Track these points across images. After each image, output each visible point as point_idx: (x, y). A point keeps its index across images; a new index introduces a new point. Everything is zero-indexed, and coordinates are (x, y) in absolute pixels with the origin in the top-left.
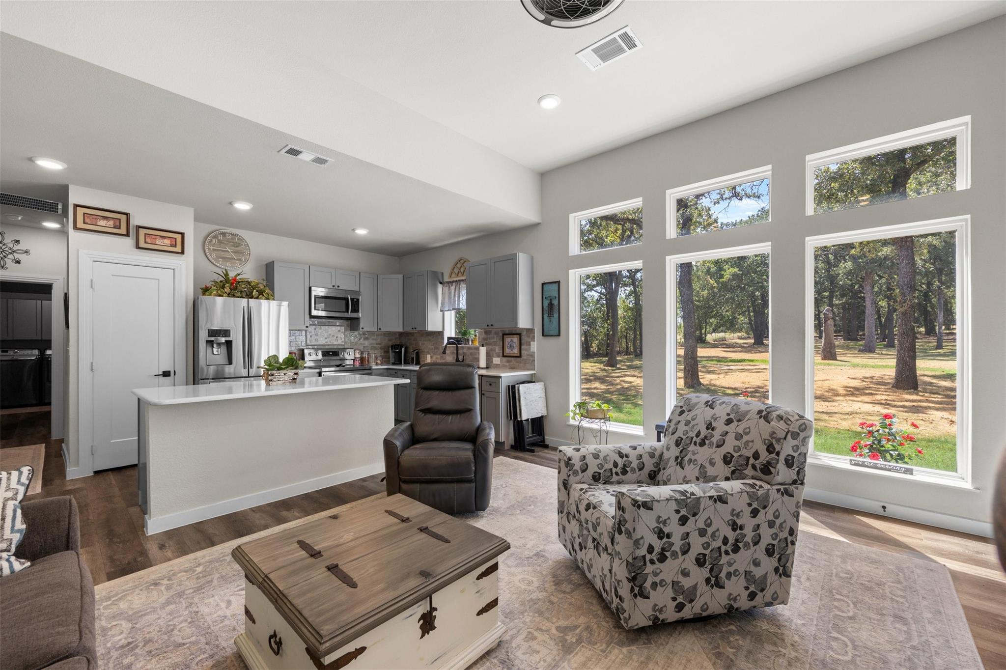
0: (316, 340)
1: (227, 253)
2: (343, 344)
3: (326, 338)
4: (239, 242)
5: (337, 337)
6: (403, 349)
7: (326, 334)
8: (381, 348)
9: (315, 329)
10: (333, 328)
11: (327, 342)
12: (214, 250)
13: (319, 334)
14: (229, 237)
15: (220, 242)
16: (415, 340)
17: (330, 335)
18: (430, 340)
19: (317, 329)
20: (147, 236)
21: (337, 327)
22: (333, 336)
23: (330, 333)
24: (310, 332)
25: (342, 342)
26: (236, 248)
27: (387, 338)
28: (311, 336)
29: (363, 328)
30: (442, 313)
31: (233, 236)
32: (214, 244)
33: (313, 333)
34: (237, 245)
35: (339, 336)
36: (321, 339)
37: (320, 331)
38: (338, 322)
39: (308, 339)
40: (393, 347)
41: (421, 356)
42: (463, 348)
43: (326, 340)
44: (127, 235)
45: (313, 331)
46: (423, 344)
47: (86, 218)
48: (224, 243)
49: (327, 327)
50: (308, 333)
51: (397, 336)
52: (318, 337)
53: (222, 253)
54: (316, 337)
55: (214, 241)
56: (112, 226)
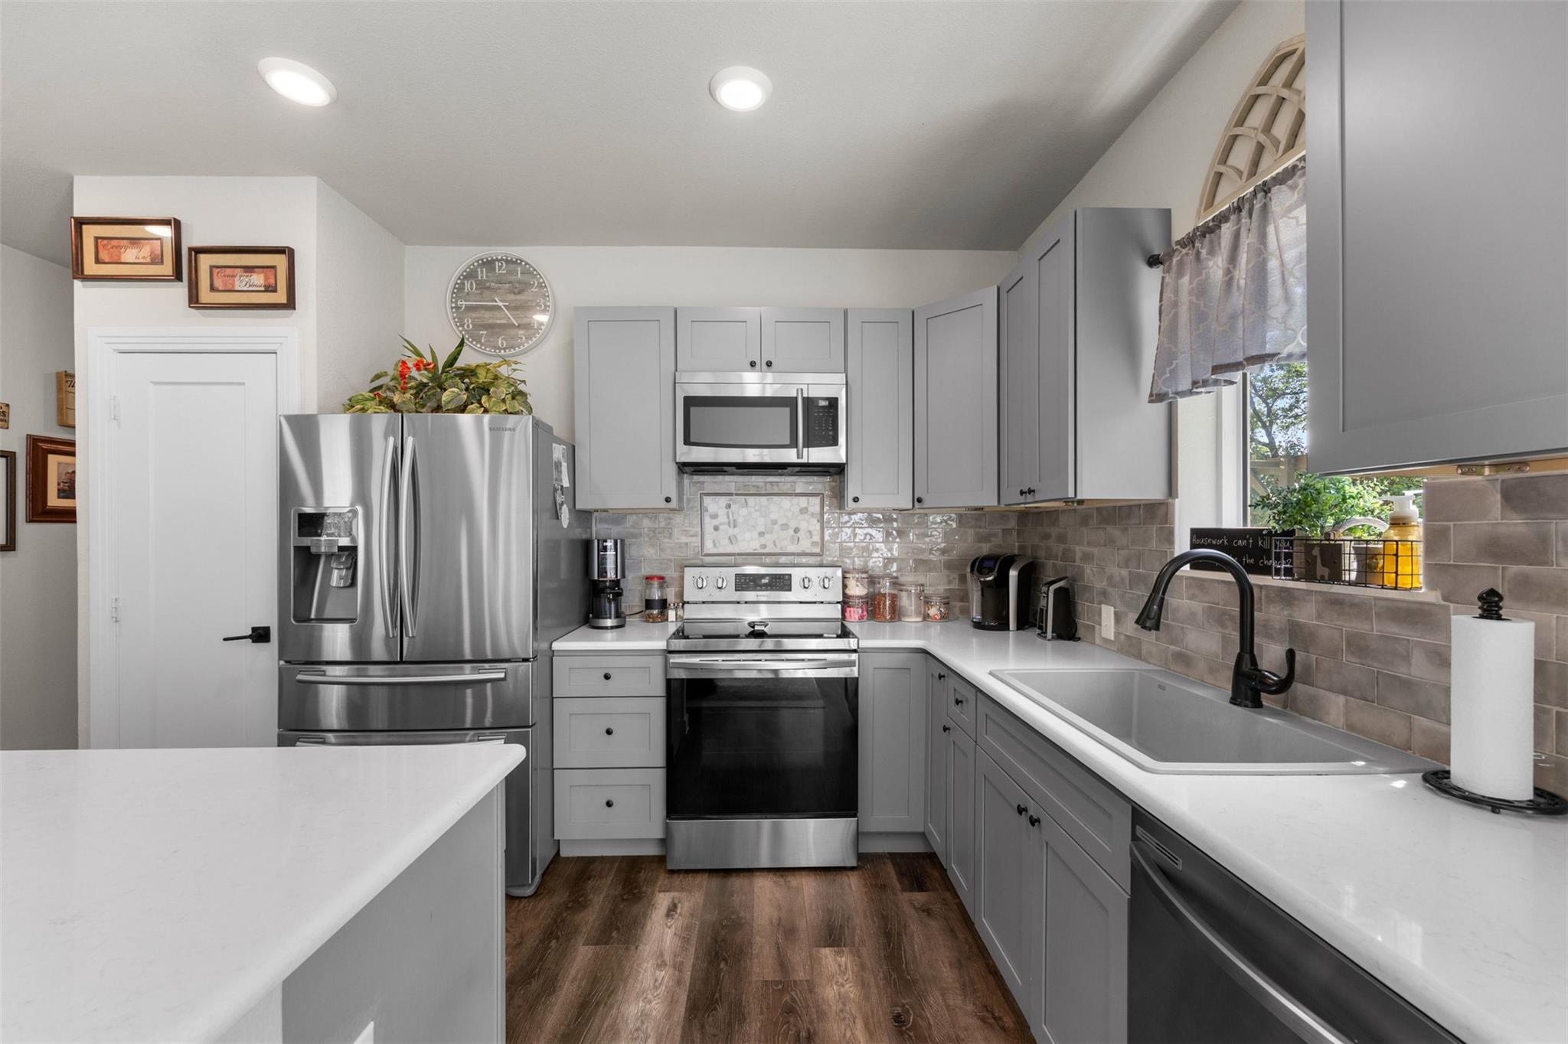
0: (732, 540)
1: (497, 314)
2: (817, 550)
3: (761, 534)
4: (526, 278)
5: (796, 531)
6: (1013, 574)
7: (762, 521)
8: (949, 566)
9: (729, 506)
10: (786, 502)
11: (764, 546)
12: (469, 308)
13: (740, 520)
14: (501, 270)
15: (482, 286)
16: (1062, 539)
17: (774, 522)
18: (1110, 542)
19: (733, 507)
20: (215, 271)
21: (796, 499)
22: (785, 527)
23: (773, 516)
24: (715, 516)
25: (814, 544)
26: (519, 297)
27: (971, 532)
28: (716, 529)
29: (856, 500)
30: (1161, 408)
31: (512, 267)
32: (468, 294)
33: (722, 519)
34: (520, 288)
35: (803, 526)
36: (747, 536)
37: (744, 511)
38: (801, 483)
39: (707, 536)
40: (980, 565)
41: (1082, 606)
42: (1286, 597)
43: (763, 540)
44: (178, 277)
45: (722, 512)
46: (1087, 557)
47: (100, 248)
48: (489, 288)
49: (764, 499)
50: (707, 519)
51: (1012, 523)
52: (736, 531)
53: (487, 315)
54: (731, 531)
55: (467, 285)
56: (149, 260)
